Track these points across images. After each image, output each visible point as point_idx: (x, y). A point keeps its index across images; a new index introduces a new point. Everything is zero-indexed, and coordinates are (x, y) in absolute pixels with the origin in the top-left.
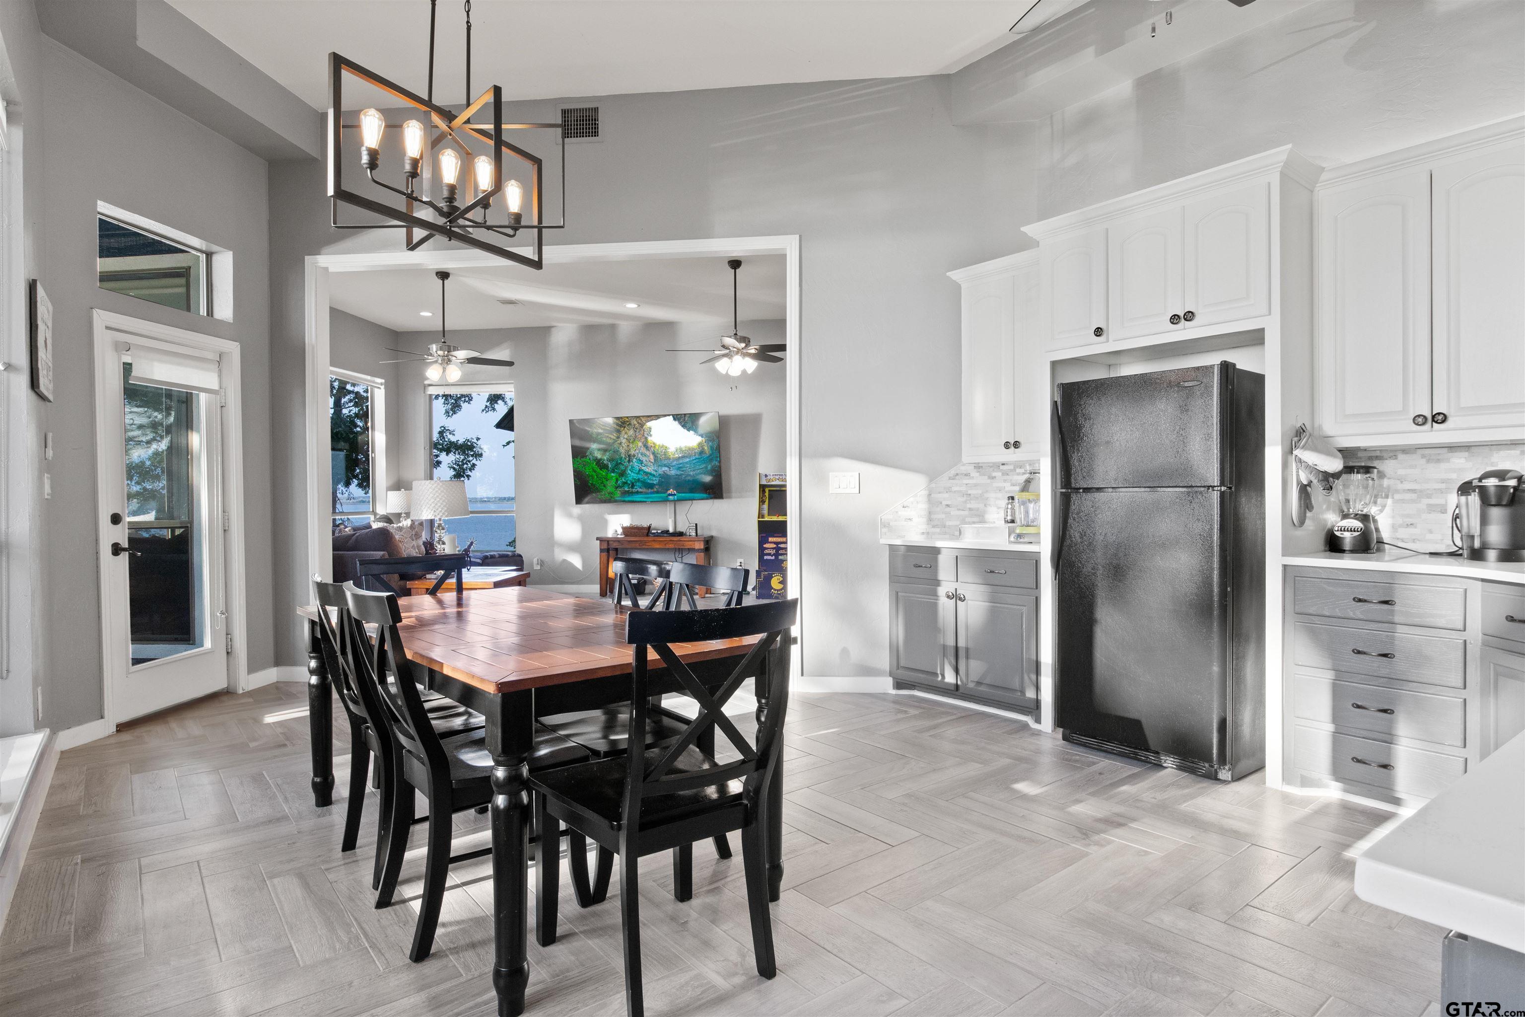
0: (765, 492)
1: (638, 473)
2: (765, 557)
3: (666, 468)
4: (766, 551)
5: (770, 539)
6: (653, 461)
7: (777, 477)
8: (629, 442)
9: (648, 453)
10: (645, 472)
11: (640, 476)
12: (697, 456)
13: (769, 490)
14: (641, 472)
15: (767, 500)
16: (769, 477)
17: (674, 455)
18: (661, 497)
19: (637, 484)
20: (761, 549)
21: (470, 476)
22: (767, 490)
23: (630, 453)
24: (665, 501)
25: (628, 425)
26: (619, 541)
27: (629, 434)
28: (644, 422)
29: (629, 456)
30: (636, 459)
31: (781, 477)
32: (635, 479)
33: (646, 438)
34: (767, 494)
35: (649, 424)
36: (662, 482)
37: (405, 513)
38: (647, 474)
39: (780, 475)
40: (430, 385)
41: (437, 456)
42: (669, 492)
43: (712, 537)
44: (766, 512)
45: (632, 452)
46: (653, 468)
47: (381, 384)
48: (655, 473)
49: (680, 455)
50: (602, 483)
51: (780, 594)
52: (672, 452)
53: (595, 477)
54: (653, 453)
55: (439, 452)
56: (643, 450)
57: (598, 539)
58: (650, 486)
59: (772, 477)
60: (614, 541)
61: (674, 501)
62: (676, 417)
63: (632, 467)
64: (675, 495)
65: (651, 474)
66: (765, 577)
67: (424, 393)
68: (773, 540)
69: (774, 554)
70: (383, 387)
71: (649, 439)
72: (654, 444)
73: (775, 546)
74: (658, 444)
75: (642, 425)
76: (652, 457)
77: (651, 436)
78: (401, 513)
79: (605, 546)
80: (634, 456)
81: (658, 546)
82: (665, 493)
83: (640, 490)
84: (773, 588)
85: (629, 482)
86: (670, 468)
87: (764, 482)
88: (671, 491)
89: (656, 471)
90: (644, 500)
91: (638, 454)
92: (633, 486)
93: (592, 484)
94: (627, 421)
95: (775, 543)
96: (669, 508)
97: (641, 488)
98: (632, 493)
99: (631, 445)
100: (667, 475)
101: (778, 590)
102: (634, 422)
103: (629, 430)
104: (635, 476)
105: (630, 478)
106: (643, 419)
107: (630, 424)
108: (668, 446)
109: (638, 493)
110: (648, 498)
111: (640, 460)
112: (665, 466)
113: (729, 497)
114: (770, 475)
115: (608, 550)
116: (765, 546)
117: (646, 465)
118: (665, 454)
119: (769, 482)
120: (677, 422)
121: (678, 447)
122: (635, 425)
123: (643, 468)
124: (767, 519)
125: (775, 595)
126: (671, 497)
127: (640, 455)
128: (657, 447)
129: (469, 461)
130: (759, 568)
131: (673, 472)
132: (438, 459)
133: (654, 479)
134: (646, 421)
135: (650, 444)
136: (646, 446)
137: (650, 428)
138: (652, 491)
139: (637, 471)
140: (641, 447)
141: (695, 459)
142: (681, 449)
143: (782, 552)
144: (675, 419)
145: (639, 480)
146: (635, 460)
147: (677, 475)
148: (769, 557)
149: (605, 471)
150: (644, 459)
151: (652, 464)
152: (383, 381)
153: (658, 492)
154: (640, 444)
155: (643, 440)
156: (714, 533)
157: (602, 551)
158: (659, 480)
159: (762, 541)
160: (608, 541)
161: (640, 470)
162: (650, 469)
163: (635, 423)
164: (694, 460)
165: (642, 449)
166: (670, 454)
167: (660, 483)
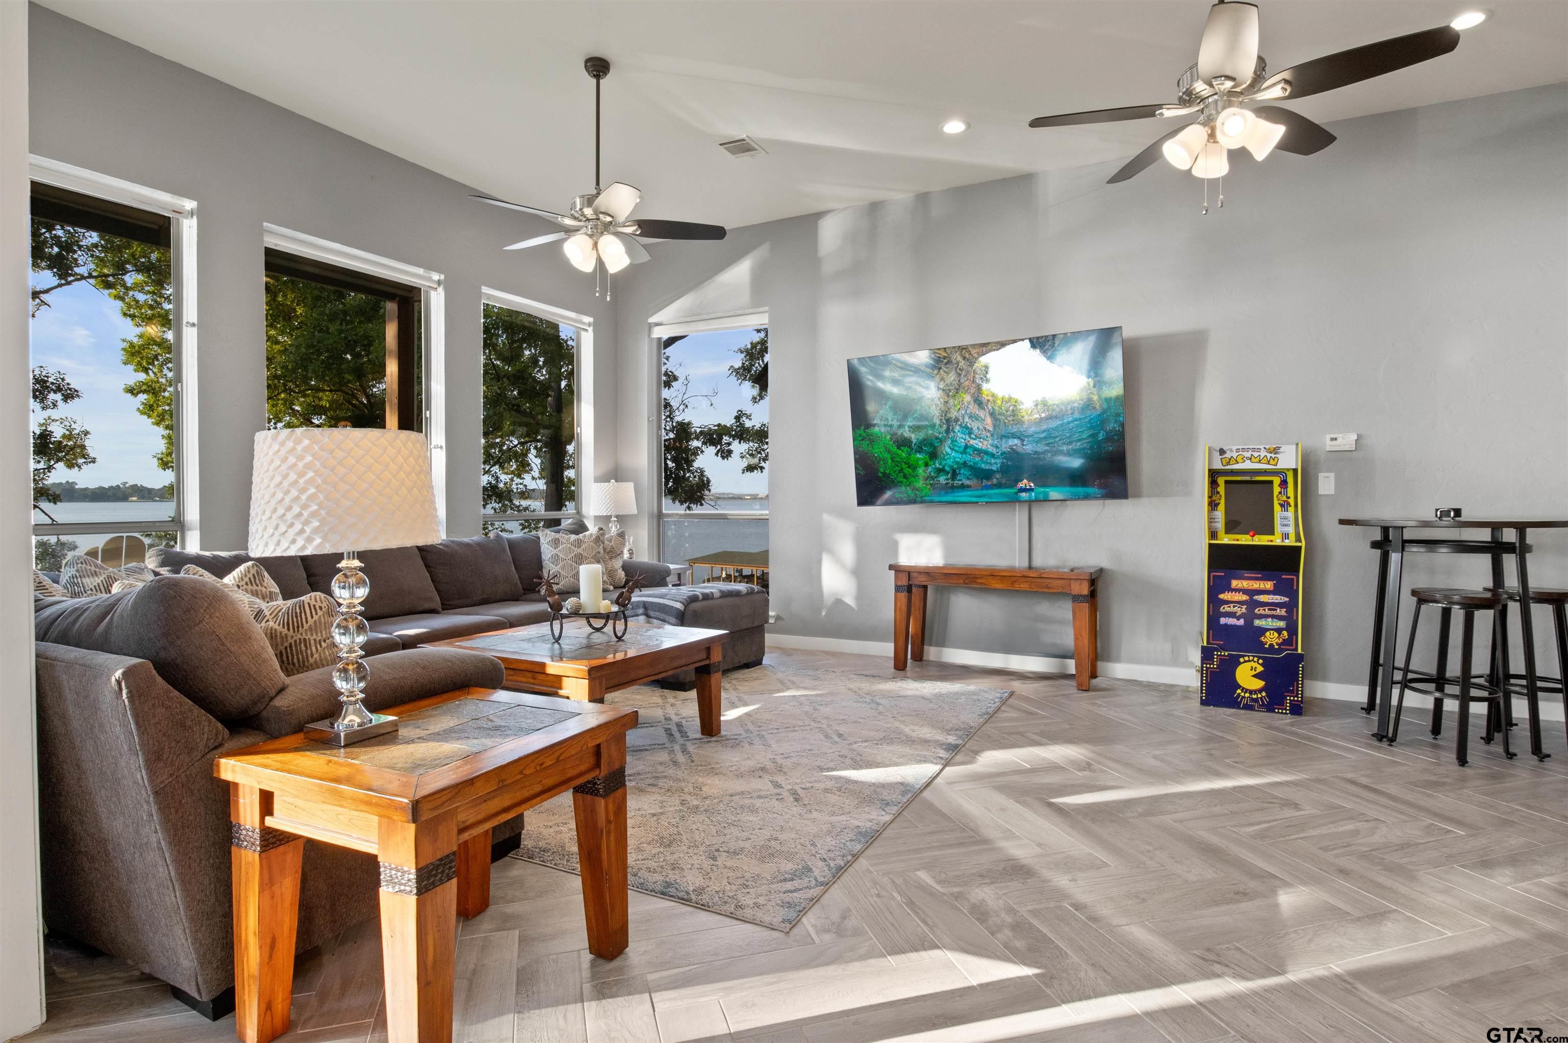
0: (1218, 485)
1: (964, 452)
2: (1223, 621)
3: (1016, 441)
4: (1225, 608)
5: (1235, 583)
6: (991, 428)
7: (1248, 454)
8: (948, 396)
9: (981, 414)
10: (975, 449)
11: (967, 458)
12: (1077, 415)
13: (1226, 482)
14: (968, 450)
15: (1223, 502)
16: (1228, 455)
17: (1031, 415)
18: (1005, 495)
19: (962, 471)
20: (1214, 601)
21: (764, 468)
22: (1221, 481)
23: (948, 415)
24: (1013, 501)
25: (946, 364)
26: (928, 573)
27: (948, 382)
28: (976, 355)
29: (948, 421)
30: (961, 425)
31: (1256, 454)
32: (957, 463)
33: (979, 388)
34: (1221, 489)
35: (984, 360)
36: (1008, 466)
37: (617, 516)
38: (979, 452)
39: (1254, 450)
40: (657, 324)
41: (729, 444)
42: (1021, 485)
43: (1101, 571)
44: (1220, 525)
45: (953, 414)
46: (990, 442)
47: (589, 325)
48: (994, 451)
49: (1043, 415)
50: (901, 471)
51: (1256, 700)
52: (1027, 410)
53: (890, 461)
54: (992, 414)
55: (731, 440)
56: (974, 409)
57: (891, 567)
58: (983, 475)
59: (1235, 455)
60: (920, 573)
61: (1030, 502)
62: (1036, 343)
63: (953, 441)
64: (1031, 490)
65: (986, 453)
66: (1222, 661)
67: (649, 336)
68: (1240, 586)
69: (1242, 616)
70: (590, 329)
71: (985, 387)
72: (993, 395)
73: (1245, 598)
74: (1000, 396)
75: (971, 362)
76: (989, 420)
77: (988, 381)
78: (611, 516)
79: (904, 582)
80: (957, 420)
81: (999, 586)
82: (1011, 487)
83: (967, 482)
84: (1239, 687)
85: (947, 468)
86: (1023, 440)
87: (1217, 465)
88: (1024, 484)
89: (997, 447)
90: (975, 500)
91: (963, 417)
92: (954, 474)
93: (884, 473)
94: (945, 358)
95: (1245, 591)
96: (1019, 516)
97: (968, 478)
98: (953, 488)
99: (951, 401)
100: (1017, 453)
101: (1251, 692)
102: (957, 357)
103: (947, 373)
104: (959, 458)
105: (950, 462)
106: (973, 352)
107: (949, 362)
108: (1020, 399)
109: (963, 487)
110: (981, 497)
111: (967, 428)
112: (1014, 436)
113: (1138, 495)
114: (1231, 450)
115: (909, 589)
116: (1222, 596)
117: (977, 437)
118: (1014, 413)
119: (1228, 463)
120: (1038, 351)
121: (1040, 399)
122: (958, 363)
123: (972, 442)
124: (1226, 539)
125: (1244, 701)
126: (1024, 495)
127: (967, 419)
128: (999, 402)
129: (764, 450)
130: (1208, 642)
131: (1029, 448)
132: (730, 447)
133: (993, 461)
134: (978, 353)
135: (985, 397)
136: (978, 401)
137: (987, 367)
138: (989, 483)
139: (962, 449)
140: (969, 403)
141: (1072, 421)
142: (1044, 403)
143: (1262, 612)
144: (1033, 346)
145: (965, 464)
146: (958, 427)
147: (1036, 453)
148: (1232, 621)
149: (906, 449)
150: (974, 425)
151: (989, 435)
152: (591, 320)
153: (999, 486)
154: (967, 398)
155: (972, 391)
156: (1105, 563)
157: (898, 589)
158: (1002, 463)
159: (1216, 588)
160: (909, 572)
161: (966, 447)
162: (985, 443)
163: (959, 358)
164: (1069, 423)
165: (971, 407)
166: (1024, 414)
167: (1004, 470)
